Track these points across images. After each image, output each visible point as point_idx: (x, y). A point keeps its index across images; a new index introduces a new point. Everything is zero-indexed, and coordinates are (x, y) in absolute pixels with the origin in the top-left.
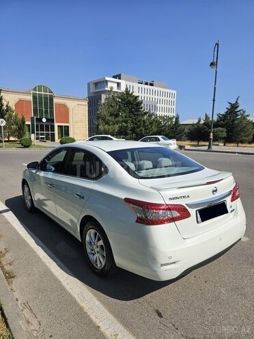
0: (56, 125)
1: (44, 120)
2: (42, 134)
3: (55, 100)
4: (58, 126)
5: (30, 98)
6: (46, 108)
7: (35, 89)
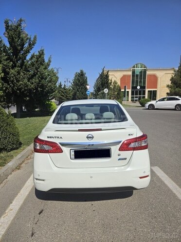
0: (147, 90)
1: (138, 87)
2: (137, 97)
3: (148, 73)
4: (148, 91)
5: (130, 73)
6: (141, 79)
7: (134, 67)
